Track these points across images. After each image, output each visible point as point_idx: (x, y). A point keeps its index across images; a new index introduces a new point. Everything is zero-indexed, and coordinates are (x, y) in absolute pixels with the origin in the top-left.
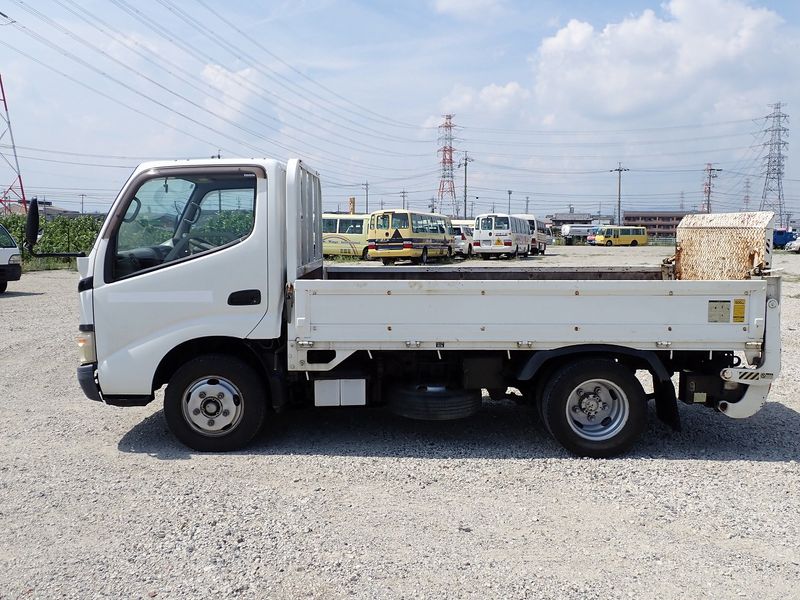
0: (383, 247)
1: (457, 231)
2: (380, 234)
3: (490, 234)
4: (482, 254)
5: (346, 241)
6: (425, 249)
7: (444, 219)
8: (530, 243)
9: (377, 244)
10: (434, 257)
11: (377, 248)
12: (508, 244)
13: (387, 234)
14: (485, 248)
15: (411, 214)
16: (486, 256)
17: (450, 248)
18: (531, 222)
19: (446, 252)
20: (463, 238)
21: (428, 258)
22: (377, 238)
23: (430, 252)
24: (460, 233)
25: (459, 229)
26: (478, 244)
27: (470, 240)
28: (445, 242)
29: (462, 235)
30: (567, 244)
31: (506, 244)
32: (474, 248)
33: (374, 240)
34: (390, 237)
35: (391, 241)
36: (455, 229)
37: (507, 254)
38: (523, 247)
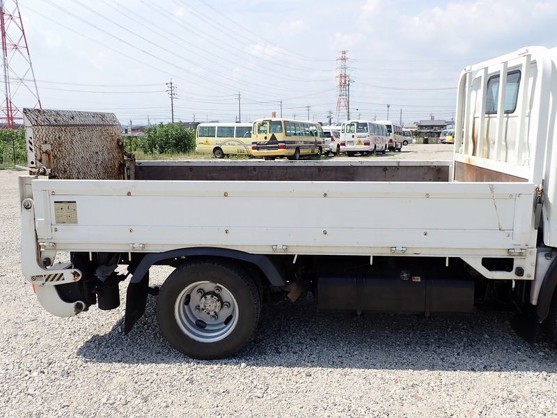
0: (263, 148)
1: (327, 134)
2: (260, 138)
3: (353, 136)
4: (348, 152)
5: (241, 144)
6: (298, 149)
7: (315, 125)
8: (387, 143)
9: (257, 146)
10: (306, 155)
11: (258, 149)
12: (366, 144)
13: (266, 138)
14: (349, 147)
15: (284, 121)
16: (351, 154)
17: (321, 148)
18: (389, 127)
19: (317, 151)
20: (333, 140)
21: (300, 156)
22: (258, 141)
23: (302, 151)
24: (330, 137)
25: (329, 133)
26: (344, 144)
27: (338, 141)
28: (316, 143)
29: (332, 137)
30: (424, 143)
31: (365, 144)
32: (341, 147)
33: (256, 143)
34: (268, 140)
35: (269, 143)
36: (325, 133)
37: (367, 152)
38: (380, 146)
